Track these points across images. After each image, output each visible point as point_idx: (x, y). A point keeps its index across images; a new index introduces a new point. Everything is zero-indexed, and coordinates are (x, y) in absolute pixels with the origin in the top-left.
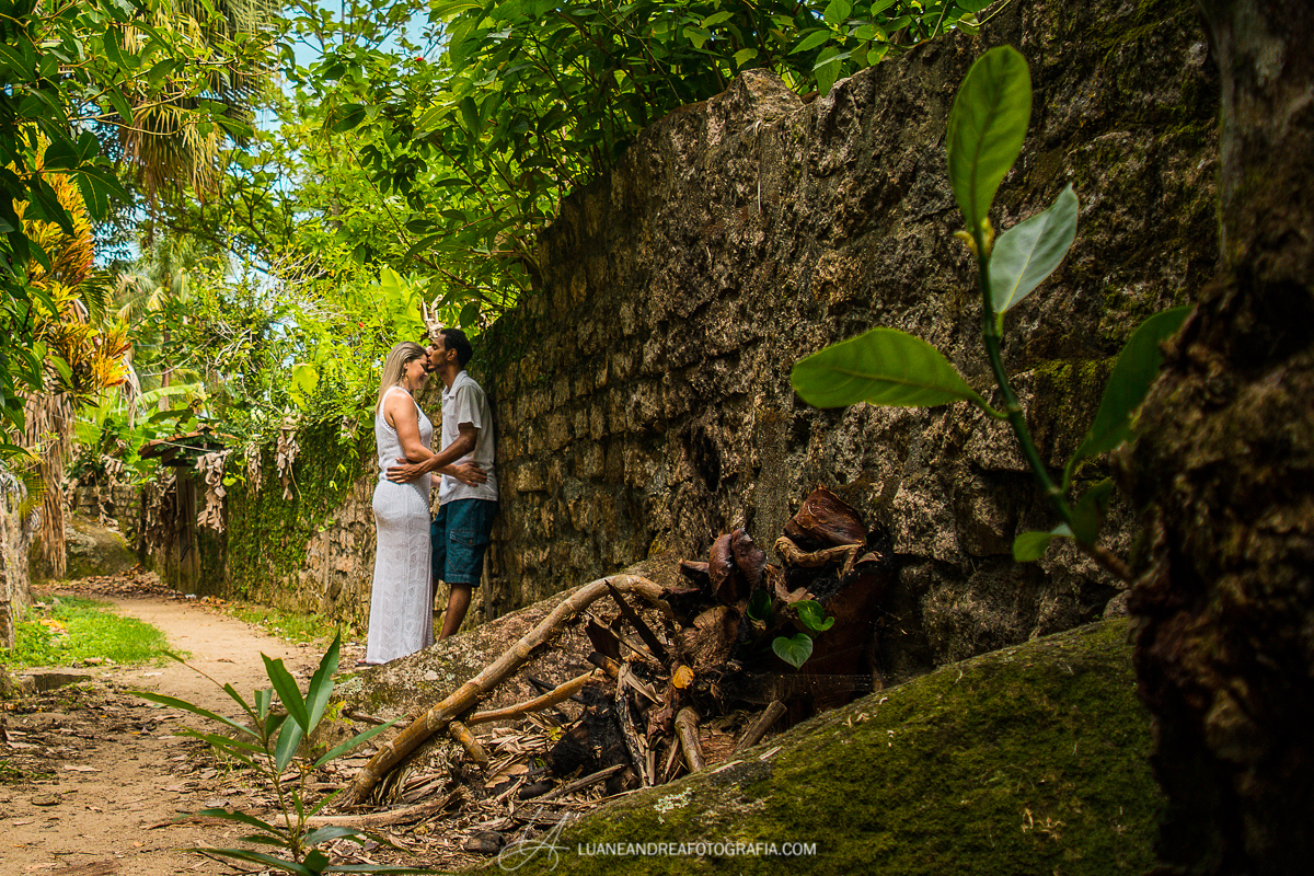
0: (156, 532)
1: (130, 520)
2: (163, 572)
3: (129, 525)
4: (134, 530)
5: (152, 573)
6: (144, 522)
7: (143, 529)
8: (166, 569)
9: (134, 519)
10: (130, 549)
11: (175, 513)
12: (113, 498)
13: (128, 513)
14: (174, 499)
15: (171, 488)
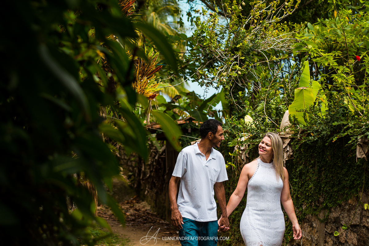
0: (150, 180)
1: (131, 168)
2: (153, 204)
3: (131, 172)
4: (134, 175)
5: (144, 203)
6: (140, 170)
7: (139, 175)
8: (156, 203)
9: (133, 168)
10: (130, 186)
11: (165, 170)
12: (120, 154)
13: (129, 163)
14: (164, 162)
15: (162, 154)
